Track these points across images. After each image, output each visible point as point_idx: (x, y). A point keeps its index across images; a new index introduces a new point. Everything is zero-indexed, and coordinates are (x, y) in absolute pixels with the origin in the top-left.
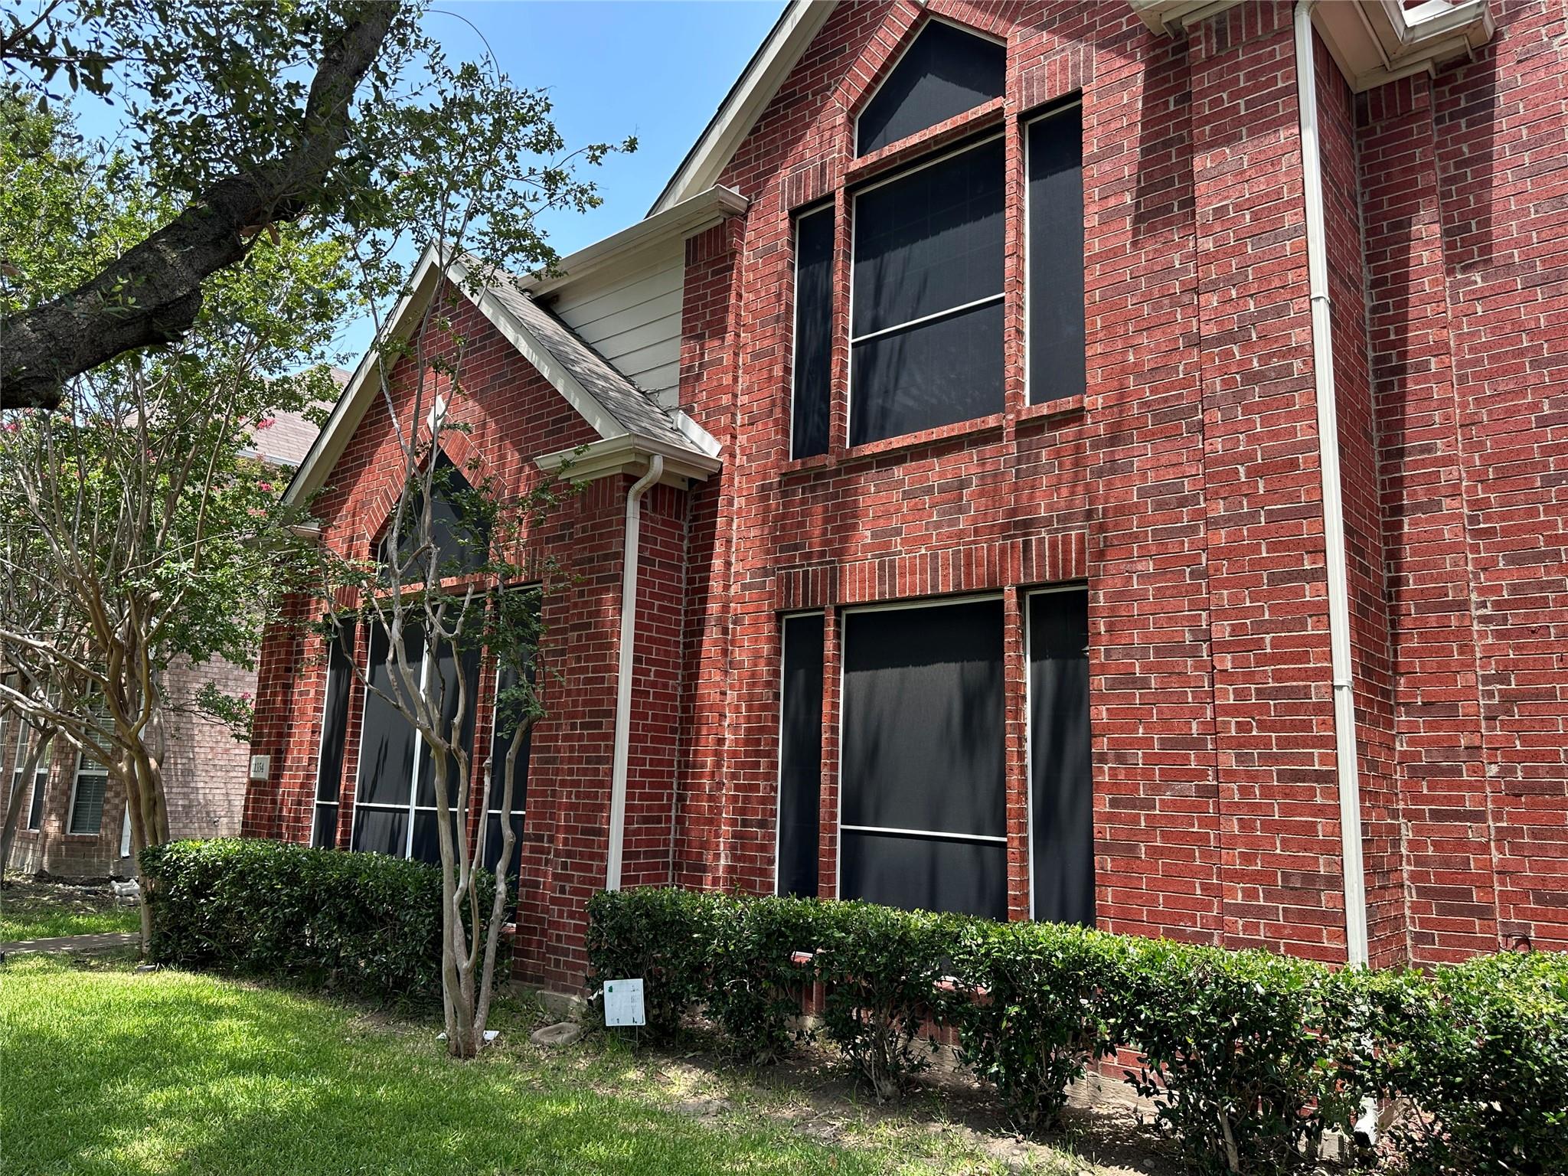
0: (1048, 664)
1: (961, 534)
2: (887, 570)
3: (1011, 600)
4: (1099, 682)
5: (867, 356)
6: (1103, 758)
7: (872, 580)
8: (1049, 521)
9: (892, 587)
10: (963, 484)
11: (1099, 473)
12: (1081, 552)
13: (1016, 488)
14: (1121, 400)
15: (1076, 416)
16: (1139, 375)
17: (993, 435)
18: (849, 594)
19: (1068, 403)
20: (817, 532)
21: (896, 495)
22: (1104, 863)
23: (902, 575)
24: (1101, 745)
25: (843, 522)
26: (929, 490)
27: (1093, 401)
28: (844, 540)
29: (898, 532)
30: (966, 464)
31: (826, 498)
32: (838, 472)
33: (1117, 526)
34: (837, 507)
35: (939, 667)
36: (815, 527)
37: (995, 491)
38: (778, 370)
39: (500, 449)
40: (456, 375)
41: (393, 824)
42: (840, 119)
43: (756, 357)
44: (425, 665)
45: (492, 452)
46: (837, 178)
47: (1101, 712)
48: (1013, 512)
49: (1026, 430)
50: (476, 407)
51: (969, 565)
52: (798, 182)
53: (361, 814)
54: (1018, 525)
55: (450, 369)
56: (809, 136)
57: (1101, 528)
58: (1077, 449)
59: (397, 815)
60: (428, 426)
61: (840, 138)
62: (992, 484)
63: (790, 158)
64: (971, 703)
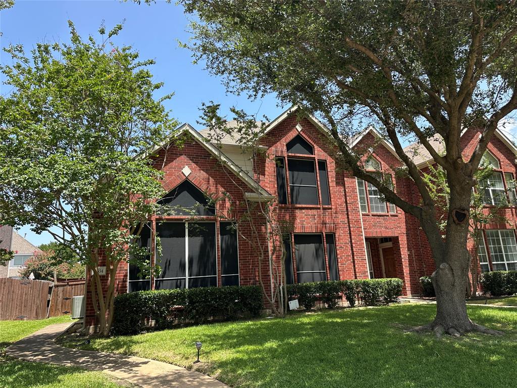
0: (328, 245)
1: (315, 223)
2: (303, 227)
3: (324, 235)
4: (337, 247)
5: (292, 189)
6: (339, 258)
7: (301, 229)
8: (329, 223)
10: (315, 215)
11: (334, 217)
12: (333, 228)
13: (323, 217)
14: (336, 208)
15: (331, 209)
16: (339, 205)
17: (319, 209)
18: (297, 231)
19: (330, 206)
20: (288, 218)
21: (303, 215)
22: (341, 273)
23: (306, 229)
24: (339, 256)
25: (293, 218)
26: (309, 215)
27: (333, 207)
28: (294, 221)
29: (305, 221)
30: (315, 212)
31: (289, 213)
32: (291, 208)
33: (338, 226)
34: (292, 215)
35: (312, 244)
36: (287, 217)
37: (320, 217)
38: (276, 186)
39: (216, 186)
40: (194, 162)
41: (177, 283)
42: (285, 144)
43: (270, 182)
44: (187, 238)
45: (213, 186)
46: (285, 155)
47: (338, 252)
48: (323, 221)
49: (324, 209)
50: (205, 173)
51: (317, 228)
52: (276, 151)
53: (158, 282)
54: (324, 223)
55: (191, 160)
56: (278, 143)
57: (336, 226)
58: (331, 214)
59: (179, 281)
60: (183, 173)
61: (285, 148)
62: (319, 216)
63: (274, 146)
64: (317, 250)
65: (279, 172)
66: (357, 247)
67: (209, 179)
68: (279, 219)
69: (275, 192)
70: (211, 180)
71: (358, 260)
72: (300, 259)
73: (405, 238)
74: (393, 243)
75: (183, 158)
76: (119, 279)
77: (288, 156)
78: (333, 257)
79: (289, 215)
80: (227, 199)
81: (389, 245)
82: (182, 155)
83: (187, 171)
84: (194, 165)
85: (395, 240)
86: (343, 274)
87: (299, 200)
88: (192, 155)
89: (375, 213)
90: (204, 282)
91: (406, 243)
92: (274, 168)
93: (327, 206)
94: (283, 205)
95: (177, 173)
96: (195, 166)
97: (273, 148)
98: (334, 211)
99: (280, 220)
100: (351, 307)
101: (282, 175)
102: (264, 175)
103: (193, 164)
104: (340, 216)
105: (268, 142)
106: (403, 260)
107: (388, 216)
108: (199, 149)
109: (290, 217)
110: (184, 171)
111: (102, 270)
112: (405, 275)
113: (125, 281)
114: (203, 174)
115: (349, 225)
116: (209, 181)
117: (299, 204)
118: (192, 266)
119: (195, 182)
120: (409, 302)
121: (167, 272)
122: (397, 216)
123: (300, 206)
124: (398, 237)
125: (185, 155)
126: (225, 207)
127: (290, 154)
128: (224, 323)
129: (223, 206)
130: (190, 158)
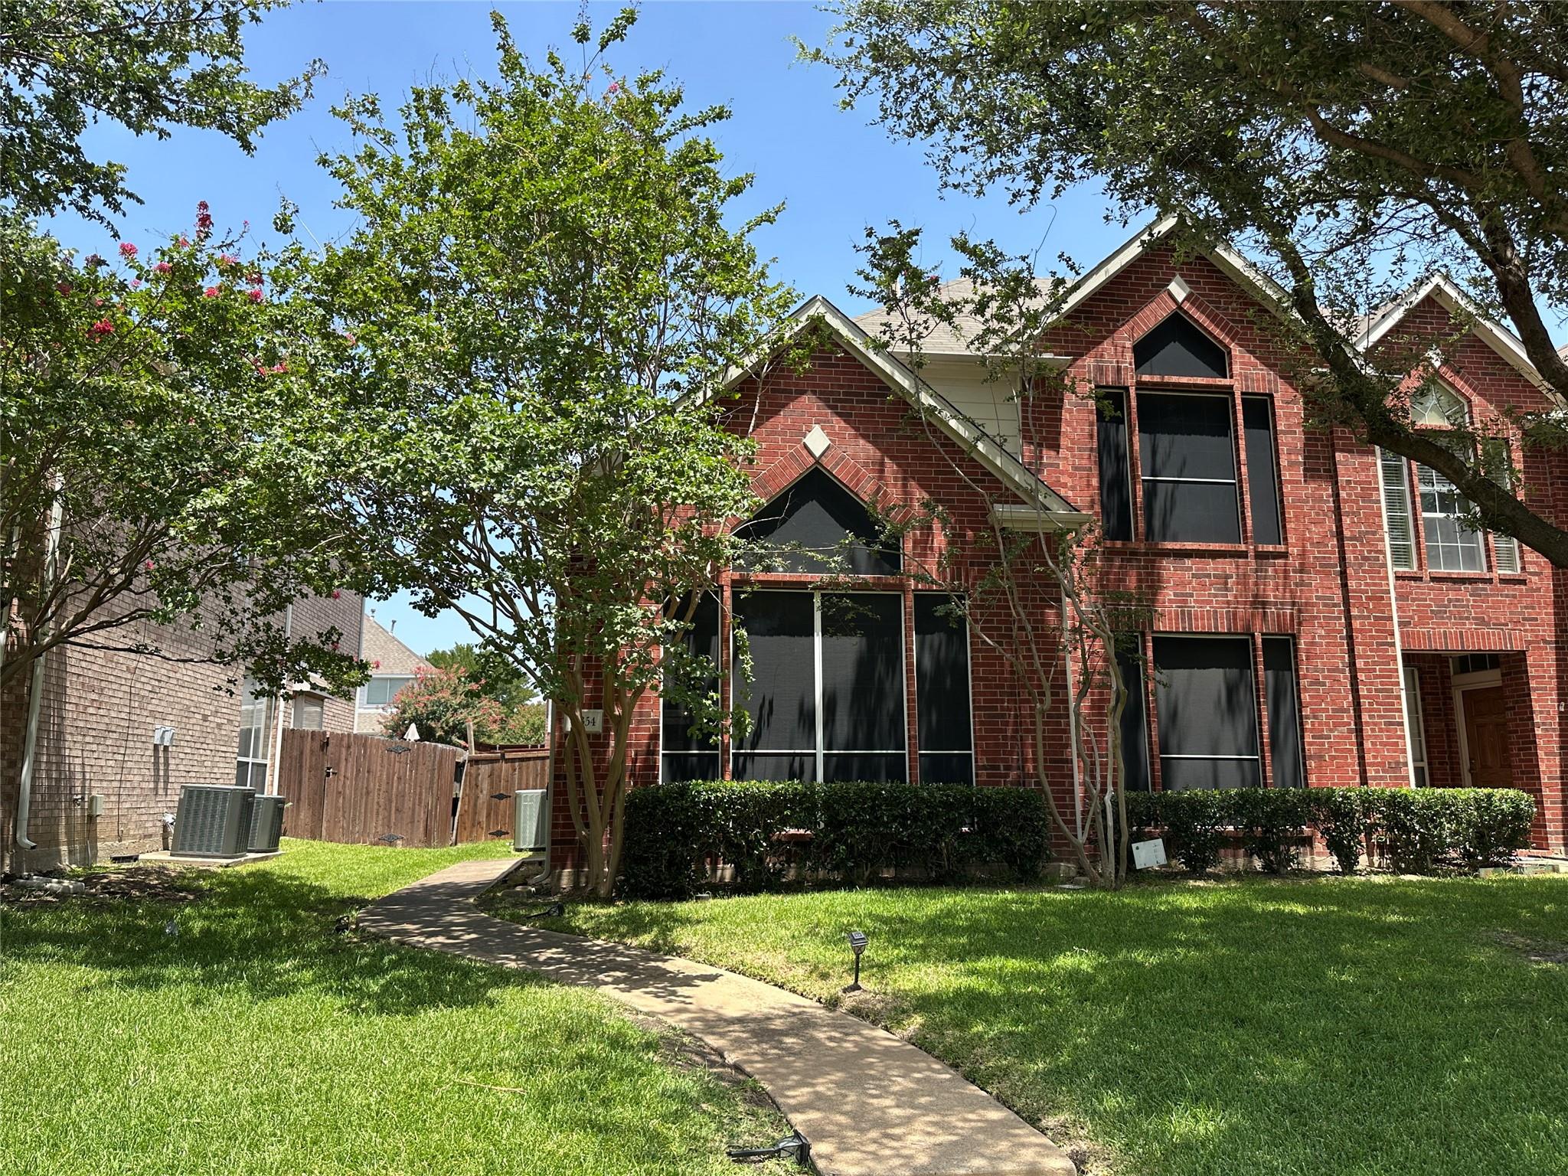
0: (1270, 673)
1: (1228, 602)
2: (1184, 615)
3: (1259, 641)
4: (1304, 682)
5: (1151, 489)
6: (1307, 717)
7: (1177, 619)
8: (1276, 604)
9: (1190, 625)
10: (1227, 577)
11: (1296, 585)
12: (1292, 620)
13: (1256, 584)
14: (1303, 554)
15: (1284, 555)
16: (1312, 544)
17: (1244, 555)
18: (1162, 626)
19: (1282, 548)
20: (1133, 584)
21: (1188, 575)
22: (1312, 764)
23: (1196, 619)
24: (1306, 712)
25: (1152, 584)
26: (1208, 576)
27: (1294, 551)
28: (1155, 594)
29: (1191, 595)
30: (1228, 566)
31: (1139, 567)
32: (1146, 554)
33: (1307, 611)
34: (1148, 574)
35: (1213, 670)
36: (1132, 582)
37: (1246, 584)
38: (1095, 482)
39: (905, 486)
40: (839, 415)
41: (792, 765)
42: (1128, 344)
43: (1076, 468)
44: (818, 640)
45: (895, 486)
46: (1130, 380)
47: (1306, 697)
48: (1256, 596)
49: (1260, 556)
50: (870, 447)
51: (1235, 619)
52: (1100, 370)
53: (741, 759)
54: (1259, 603)
55: (830, 407)
56: (1106, 344)
57: (1300, 611)
58: (1286, 571)
59: (797, 759)
60: (806, 446)
61: (1129, 356)
62: (1243, 579)
63: (1092, 352)
64: (1231, 690)
65: (1107, 437)
66: (1372, 684)
67: (882, 464)
68: (1102, 586)
69: (1093, 501)
70: (890, 466)
71: (1375, 724)
72: (1173, 716)
73: (1550, 657)
74: (1503, 675)
75: (808, 402)
76: (637, 745)
77: (1140, 385)
78: (1285, 712)
79: (1139, 574)
80: (936, 526)
81: (1491, 678)
82: (804, 392)
83: (817, 441)
84: (838, 423)
85: (1512, 664)
86: (1319, 768)
87: (1174, 525)
88: (832, 393)
89: (1443, 571)
90: (868, 768)
91: (1553, 673)
92: (1091, 424)
93: (1270, 548)
94: (1119, 544)
95: (791, 447)
96: (843, 424)
97: (1089, 361)
98: (1294, 562)
99: (1108, 591)
100: (1344, 874)
101: (1118, 446)
102: (1056, 447)
103: (835, 418)
104: (1316, 580)
105: (1074, 342)
106: (1538, 731)
107: (1490, 581)
108: (854, 373)
109: (1139, 581)
110: (808, 440)
111: (593, 720)
112: (1544, 779)
113: (651, 752)
114: (865, 449)
115: (1348, 612)
116: (882, 471)
117: (1175, 539)
118: (833, 721)
119: (840, 473)
120: (1555, 869)
121: (764, 731)
122: (1523, 582)
123: (1177, 546)
124: (1524, 652)
125: (814, 393)
126: (932, 549)
127: (1146, 378)
128: (929, 891)
129: (923, 545)
130: (826, 401)
